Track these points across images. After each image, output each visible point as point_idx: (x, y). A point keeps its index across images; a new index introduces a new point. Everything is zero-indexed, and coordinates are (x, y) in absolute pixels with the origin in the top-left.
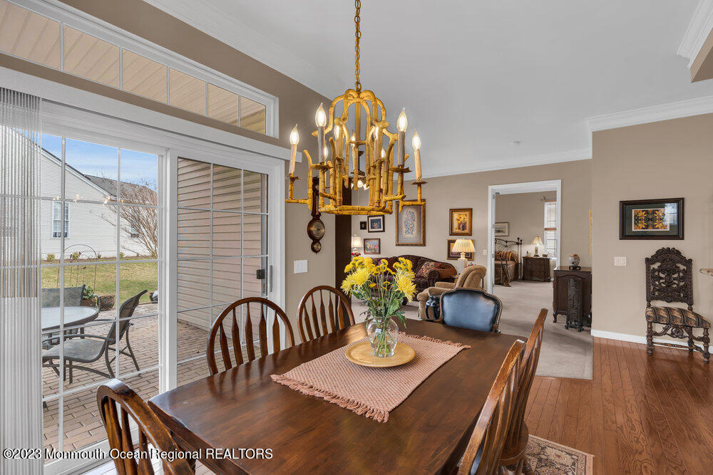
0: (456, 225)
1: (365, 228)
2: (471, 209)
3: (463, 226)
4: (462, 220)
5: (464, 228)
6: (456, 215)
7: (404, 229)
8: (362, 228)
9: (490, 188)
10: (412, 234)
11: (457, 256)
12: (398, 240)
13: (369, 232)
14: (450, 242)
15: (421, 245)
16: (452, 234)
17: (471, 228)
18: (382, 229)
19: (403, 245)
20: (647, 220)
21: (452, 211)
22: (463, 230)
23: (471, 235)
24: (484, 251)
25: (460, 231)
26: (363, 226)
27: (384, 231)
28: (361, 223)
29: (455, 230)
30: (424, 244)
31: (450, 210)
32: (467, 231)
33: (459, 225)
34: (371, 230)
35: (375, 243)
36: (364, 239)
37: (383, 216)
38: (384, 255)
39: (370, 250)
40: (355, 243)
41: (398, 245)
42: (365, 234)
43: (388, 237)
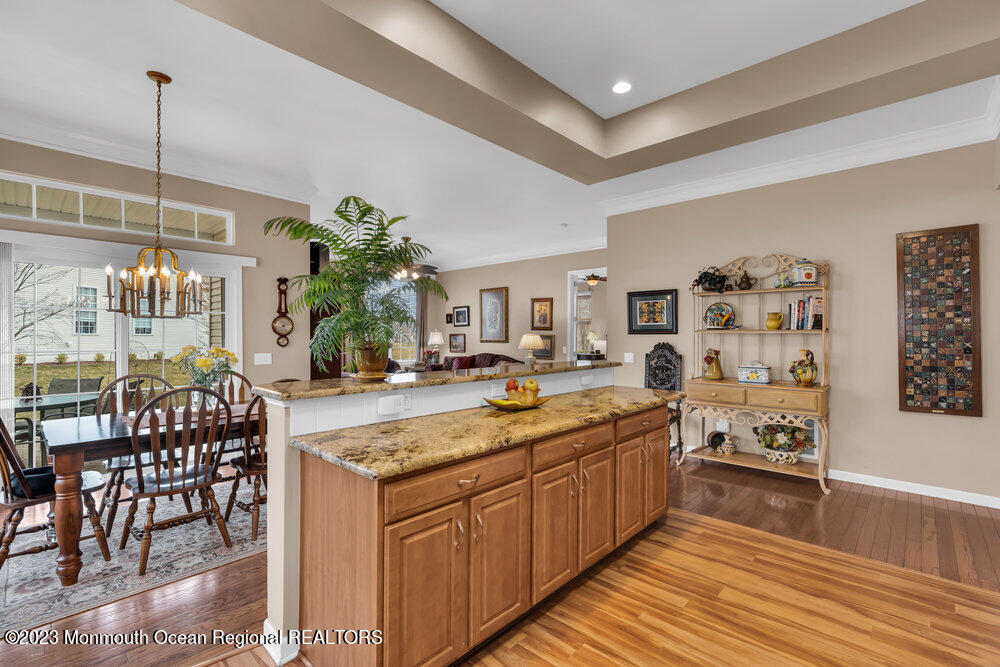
1: (451, 322)
2: (552, 299)
3: (544, 319)
4: (542, 311)
5: (545, 321)
7: (488, 323)
8: (448, 322)
9: (570, 273)
10: (495, 328)
12: (481, 336)
13: (455, 326)
15: (503, 342)
16: (533, 328)
17: (551, 322)
18: (466, 323)
19: (486, 341)
20: (650, 312)
22: (543, 323)
24: (564, 348)
25: (541, 325)
27: (469, 325)
28: (448, 315)
29: (537, 324)
30: (507, 340)
31: (532, 299)
33: (541, 317)
34: (456, 324)
35: (460, 340)
36: (450, 335)
37: (468, 307)
38: (468, 354)
39: (456, 347)
40: (435, 339)
41: (482, 341)
42: (451, 329)
43: (472, 332)
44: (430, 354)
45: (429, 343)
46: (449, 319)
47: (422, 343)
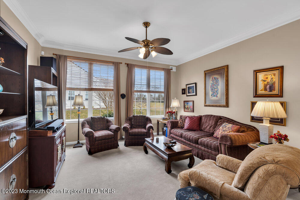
0: (261, 86)
2: (282, 67)
3: (270, 87)
4: (269, 80)
5: (272, 88)
6: (261, 76)
7: (211, 93)
8: (183, 94)
10: (217, 97)
11: (259, 120)
12: (205, 102)
13: (187, 96)
14: (253, 104)
15: (224, 106)
16: (256, 95)
17: (281, 89)
18: (195, 94)
19: (209, 106)
21: (256, 72)
22: (271, 91)
23: (281, 96)
25: (267, 93)
26: (183, 92)
27: (196, 95)
28: (183, 90)
29: (261, 91)
30: (227, 105)
31: (255, 71)
32: (276, 92)
34: (188, 94)
35: (191, 104)
36: (184, 102)
37: (196, 84)
38: (196, 114)
39: (188, 108)
40: (175, 104)
41: (206, 106)
42: (184, 97)
43: (199, 99)
44: (171, 113)
45: (171, 106)
46: (184, 92)
47: (168, 105)
